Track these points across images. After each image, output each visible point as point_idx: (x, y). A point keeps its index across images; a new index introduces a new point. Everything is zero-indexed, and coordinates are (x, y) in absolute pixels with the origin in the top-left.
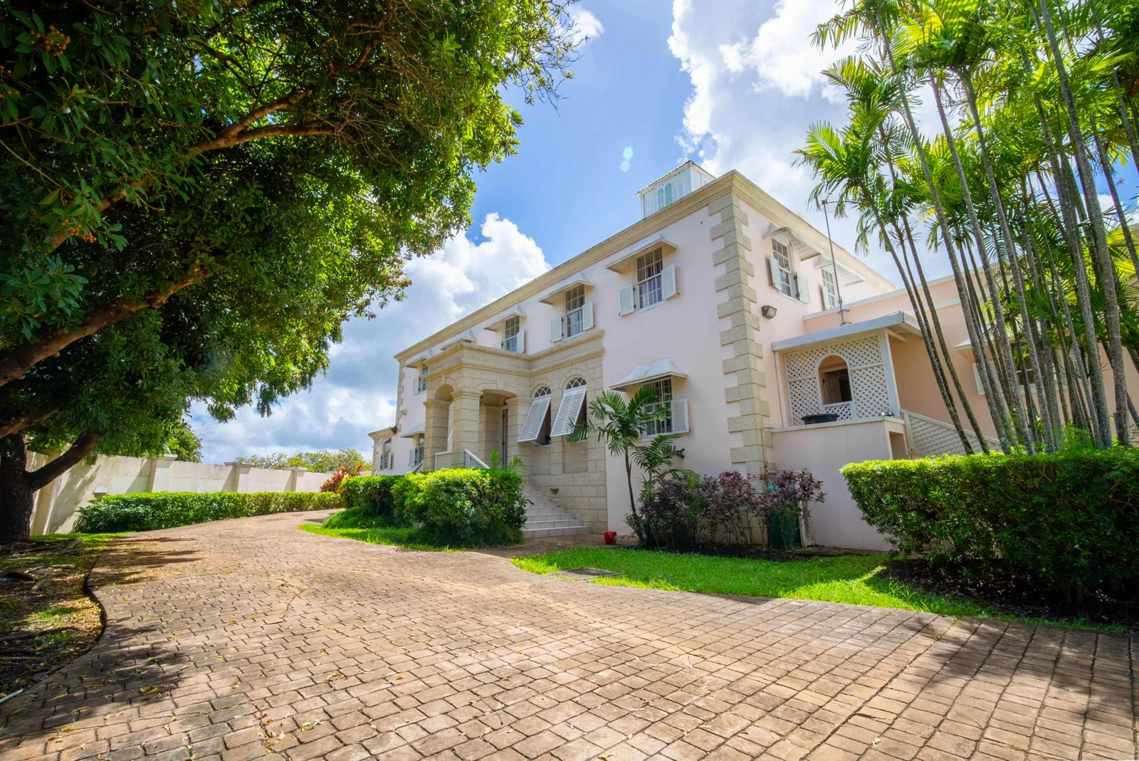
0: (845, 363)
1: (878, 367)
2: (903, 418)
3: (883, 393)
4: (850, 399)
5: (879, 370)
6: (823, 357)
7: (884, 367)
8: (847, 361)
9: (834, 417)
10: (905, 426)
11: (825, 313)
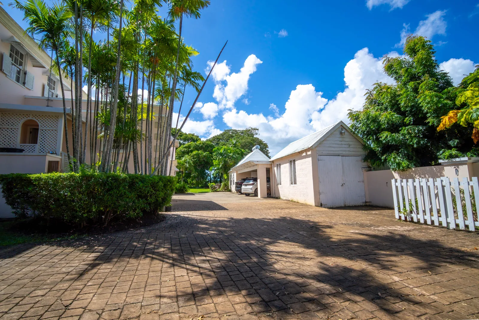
0: (38, 126)
1: (56, 130)
2: (61, 156)
3: (54, 143)
4: (37, 143)
5: (55, 132)
6: (26, 119)
7: (58, 131)
8: (40, 124)
9: (21, 151)
10: (61, 159)
11: (43, 98)
